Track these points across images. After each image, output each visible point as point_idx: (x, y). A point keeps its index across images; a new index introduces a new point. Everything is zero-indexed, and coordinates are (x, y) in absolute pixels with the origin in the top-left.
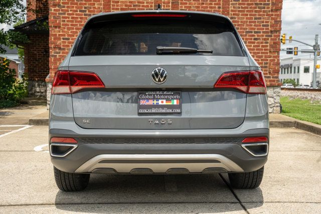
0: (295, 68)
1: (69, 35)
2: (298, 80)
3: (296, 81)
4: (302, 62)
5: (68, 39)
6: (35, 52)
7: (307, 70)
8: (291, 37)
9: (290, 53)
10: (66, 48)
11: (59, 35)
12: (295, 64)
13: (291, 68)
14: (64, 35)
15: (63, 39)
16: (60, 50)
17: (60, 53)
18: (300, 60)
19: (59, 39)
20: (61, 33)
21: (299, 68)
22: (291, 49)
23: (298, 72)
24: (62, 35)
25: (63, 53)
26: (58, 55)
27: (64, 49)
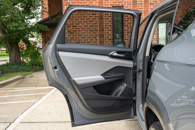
1: (76, 24)
5: (76, 26)
6: (49, 36)
10: (75, 32)
11: (70, 24)
15: (73, 26)
16: (70, 34)
17: (71, 36)
19: (70, 27)
20: (71, 23)
24: (72, 24)
25: (73, 36)
26: (69, 37)
27: (73, 33)
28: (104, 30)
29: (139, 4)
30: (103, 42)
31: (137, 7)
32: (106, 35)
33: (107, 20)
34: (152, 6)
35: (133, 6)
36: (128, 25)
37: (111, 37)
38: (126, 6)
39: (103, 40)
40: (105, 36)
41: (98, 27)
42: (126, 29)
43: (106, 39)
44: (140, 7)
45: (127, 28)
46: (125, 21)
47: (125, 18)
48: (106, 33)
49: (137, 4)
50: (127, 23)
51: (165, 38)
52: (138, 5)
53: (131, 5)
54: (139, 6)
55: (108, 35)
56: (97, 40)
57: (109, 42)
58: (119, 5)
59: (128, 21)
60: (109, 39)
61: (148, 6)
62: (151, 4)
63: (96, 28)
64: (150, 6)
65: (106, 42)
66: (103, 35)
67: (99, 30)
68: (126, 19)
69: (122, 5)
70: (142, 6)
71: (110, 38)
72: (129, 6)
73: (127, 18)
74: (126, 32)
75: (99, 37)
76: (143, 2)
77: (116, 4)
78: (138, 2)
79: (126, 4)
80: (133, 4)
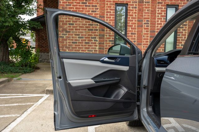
1: (73, 21)
5: (73, 24)
6: (43, 35)
10: (71, 31)
11: (66, 21)
14: (70, 21)
15: (69, 24)
16: (66, 32)
17: (66, 35)
19: (66, 24)
20: (67, 20)
24: (69, 21)
25: (69, 35)
26: (65, 36)
27: (69, 32)
28: (105, 29)
29: (145, 2)
30: (103, 43)
31: (143, 5)
32: (106, 35)
33: (109, 19)
34: (160, 5)
35: (138, 5)
36: (132, 26)
37: (112, 39)
38: (131, 3)
39: (104, 41)
40: (105, 37)
41: (99, 27)
42: (130, 29)
43: (106, 41)
44: (146, 6)
45: (132, 29)
46: (129, 20)
47: (129, 18)
48: (106, 33)
50: (132, 23)
51: (173, 42)
52: (144, 3)
53: (137, 4)
54: (145, 5)
55: (109, 36)
56: (97, 41)
57: (110, 43)
58: (123, 3)
59: (133, 21)
60: (110, 41)
61: (156, 5)
62: (159, 3)
63: (96, 27)
64: (159, 6)
65: (107, 43)
66: (104, 36)
67: (99, 30)
68: (131, 19)
69: (127, 3)
70: (149, 5)
71: (111, 39)
72: (134, 4)
73: (132, 18)
74: (130, 33)
75: (99, 38)
76: (150, 1)
77: (120, 1)
78: (144, 1)
79: (131, 2)
80: (139, 2)
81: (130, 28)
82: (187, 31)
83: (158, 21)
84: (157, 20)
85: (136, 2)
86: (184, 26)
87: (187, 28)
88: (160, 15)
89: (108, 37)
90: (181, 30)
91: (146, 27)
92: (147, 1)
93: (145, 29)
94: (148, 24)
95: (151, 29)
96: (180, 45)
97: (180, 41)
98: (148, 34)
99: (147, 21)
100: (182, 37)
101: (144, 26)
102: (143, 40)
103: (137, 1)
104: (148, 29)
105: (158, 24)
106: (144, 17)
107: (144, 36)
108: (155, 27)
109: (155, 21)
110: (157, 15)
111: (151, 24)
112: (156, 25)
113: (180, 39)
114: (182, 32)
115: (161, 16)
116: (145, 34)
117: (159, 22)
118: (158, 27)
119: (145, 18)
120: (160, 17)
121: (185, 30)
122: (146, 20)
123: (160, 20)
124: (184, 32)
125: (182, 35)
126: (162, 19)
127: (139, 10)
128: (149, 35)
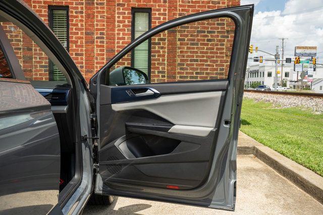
0: (261, 73)
2: (263, 82)
3: (262, 83)
4: (266, 68)
7: (270, 75)
8: (257, 48)
9: (257, 61)
12: (261, 70)
13: (258, 73)
18: (264, 66)
21: (263, 73)
22: (257, 58)
23: (263, 76)
28: (33, 48)
29: (97, 4)
30: (31, 71)
31: (92, 9)
32: (36, 58)
34: (121, 8)
35: (86, 7)
36: (77, 42)
37: (45, 63)
38: (74, 6)
39: (31, 66)
40: (34, 60)
41: (22, 43)
42: (74, 48)
43: (36, 66)
44: (99, 10)
45: (76, 46)
46: (71, 33)
47: (72, 29)
48: (35, 54)
49: (93, 4)
50: (76, 38)
51: (147, 67)
52: (96, 6)
53: (84, 6)
54: (97, 8)
55: (40, 59)
57: (41, 70)
58: (60, 4)
59: (77, 33)
60: (41, 66)
61: (115, 8)
62: (119, 5)
63: (18, 45)
64: (119, 9)
65: (37, 71)
66: (31, 58)
67: (23, 49)
68: (74, 31)
69: (67, 4)
70: (103, 8)
71: (43, 64)
72: (79, 6)
73: (76, 29)
74: (74, 53)
75: (24, 61)
76: (105, 2)
77: (55, 2)
78: (95, 1)
79: (74, 3)
80: (86, 3)
81: (74, 45)
82: (166, 50)
83: (118, 34)
84: (116, 32)
85: (82, 4)
86: (161, 42)
87: (167, 44)
88: (121, 25)
89: (38, 60)
90: (157, 48)
91: (99, 44)
92: (99, 2)
93: (98, 46)
94: (103, 38)
95: (107, 47)
96: (156, 73)
97: (157, 66)
98: (103, 55)
99: (101, 34)
100: (159, 60)
101: (97, 42)
102: (95, 65)
103: (84, 2)
104: (103, 46)
105: (119, 38)
106: (96, 27)
107: (97, 58)
108: (114, 43)
109: (114, 35)
110: (116, 24)
111: (107, 38)
112: (116, 41)
113: (156, 62)
114: (159, 52)
115: (123, 26)
116: (98, 55)
117: (121, 36)
118: (118, 43)
119: (97, 30)
120: (121, 27)
121: (162, 48)
122: (99, 32)
123: (121, 33)
124: (161, 51)
125: (159, 56)
126: (125, 30)
127: (88, 16)
128: (105, 57)
